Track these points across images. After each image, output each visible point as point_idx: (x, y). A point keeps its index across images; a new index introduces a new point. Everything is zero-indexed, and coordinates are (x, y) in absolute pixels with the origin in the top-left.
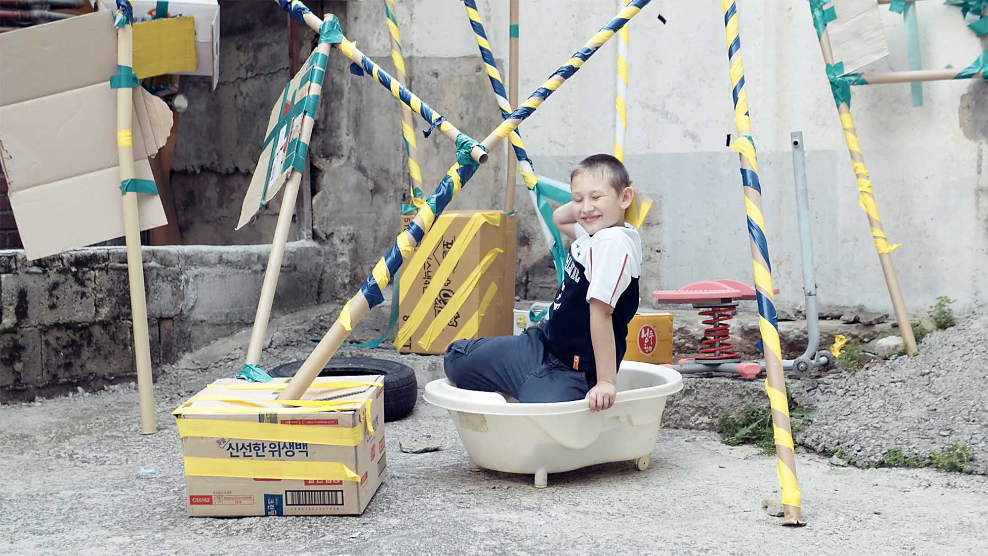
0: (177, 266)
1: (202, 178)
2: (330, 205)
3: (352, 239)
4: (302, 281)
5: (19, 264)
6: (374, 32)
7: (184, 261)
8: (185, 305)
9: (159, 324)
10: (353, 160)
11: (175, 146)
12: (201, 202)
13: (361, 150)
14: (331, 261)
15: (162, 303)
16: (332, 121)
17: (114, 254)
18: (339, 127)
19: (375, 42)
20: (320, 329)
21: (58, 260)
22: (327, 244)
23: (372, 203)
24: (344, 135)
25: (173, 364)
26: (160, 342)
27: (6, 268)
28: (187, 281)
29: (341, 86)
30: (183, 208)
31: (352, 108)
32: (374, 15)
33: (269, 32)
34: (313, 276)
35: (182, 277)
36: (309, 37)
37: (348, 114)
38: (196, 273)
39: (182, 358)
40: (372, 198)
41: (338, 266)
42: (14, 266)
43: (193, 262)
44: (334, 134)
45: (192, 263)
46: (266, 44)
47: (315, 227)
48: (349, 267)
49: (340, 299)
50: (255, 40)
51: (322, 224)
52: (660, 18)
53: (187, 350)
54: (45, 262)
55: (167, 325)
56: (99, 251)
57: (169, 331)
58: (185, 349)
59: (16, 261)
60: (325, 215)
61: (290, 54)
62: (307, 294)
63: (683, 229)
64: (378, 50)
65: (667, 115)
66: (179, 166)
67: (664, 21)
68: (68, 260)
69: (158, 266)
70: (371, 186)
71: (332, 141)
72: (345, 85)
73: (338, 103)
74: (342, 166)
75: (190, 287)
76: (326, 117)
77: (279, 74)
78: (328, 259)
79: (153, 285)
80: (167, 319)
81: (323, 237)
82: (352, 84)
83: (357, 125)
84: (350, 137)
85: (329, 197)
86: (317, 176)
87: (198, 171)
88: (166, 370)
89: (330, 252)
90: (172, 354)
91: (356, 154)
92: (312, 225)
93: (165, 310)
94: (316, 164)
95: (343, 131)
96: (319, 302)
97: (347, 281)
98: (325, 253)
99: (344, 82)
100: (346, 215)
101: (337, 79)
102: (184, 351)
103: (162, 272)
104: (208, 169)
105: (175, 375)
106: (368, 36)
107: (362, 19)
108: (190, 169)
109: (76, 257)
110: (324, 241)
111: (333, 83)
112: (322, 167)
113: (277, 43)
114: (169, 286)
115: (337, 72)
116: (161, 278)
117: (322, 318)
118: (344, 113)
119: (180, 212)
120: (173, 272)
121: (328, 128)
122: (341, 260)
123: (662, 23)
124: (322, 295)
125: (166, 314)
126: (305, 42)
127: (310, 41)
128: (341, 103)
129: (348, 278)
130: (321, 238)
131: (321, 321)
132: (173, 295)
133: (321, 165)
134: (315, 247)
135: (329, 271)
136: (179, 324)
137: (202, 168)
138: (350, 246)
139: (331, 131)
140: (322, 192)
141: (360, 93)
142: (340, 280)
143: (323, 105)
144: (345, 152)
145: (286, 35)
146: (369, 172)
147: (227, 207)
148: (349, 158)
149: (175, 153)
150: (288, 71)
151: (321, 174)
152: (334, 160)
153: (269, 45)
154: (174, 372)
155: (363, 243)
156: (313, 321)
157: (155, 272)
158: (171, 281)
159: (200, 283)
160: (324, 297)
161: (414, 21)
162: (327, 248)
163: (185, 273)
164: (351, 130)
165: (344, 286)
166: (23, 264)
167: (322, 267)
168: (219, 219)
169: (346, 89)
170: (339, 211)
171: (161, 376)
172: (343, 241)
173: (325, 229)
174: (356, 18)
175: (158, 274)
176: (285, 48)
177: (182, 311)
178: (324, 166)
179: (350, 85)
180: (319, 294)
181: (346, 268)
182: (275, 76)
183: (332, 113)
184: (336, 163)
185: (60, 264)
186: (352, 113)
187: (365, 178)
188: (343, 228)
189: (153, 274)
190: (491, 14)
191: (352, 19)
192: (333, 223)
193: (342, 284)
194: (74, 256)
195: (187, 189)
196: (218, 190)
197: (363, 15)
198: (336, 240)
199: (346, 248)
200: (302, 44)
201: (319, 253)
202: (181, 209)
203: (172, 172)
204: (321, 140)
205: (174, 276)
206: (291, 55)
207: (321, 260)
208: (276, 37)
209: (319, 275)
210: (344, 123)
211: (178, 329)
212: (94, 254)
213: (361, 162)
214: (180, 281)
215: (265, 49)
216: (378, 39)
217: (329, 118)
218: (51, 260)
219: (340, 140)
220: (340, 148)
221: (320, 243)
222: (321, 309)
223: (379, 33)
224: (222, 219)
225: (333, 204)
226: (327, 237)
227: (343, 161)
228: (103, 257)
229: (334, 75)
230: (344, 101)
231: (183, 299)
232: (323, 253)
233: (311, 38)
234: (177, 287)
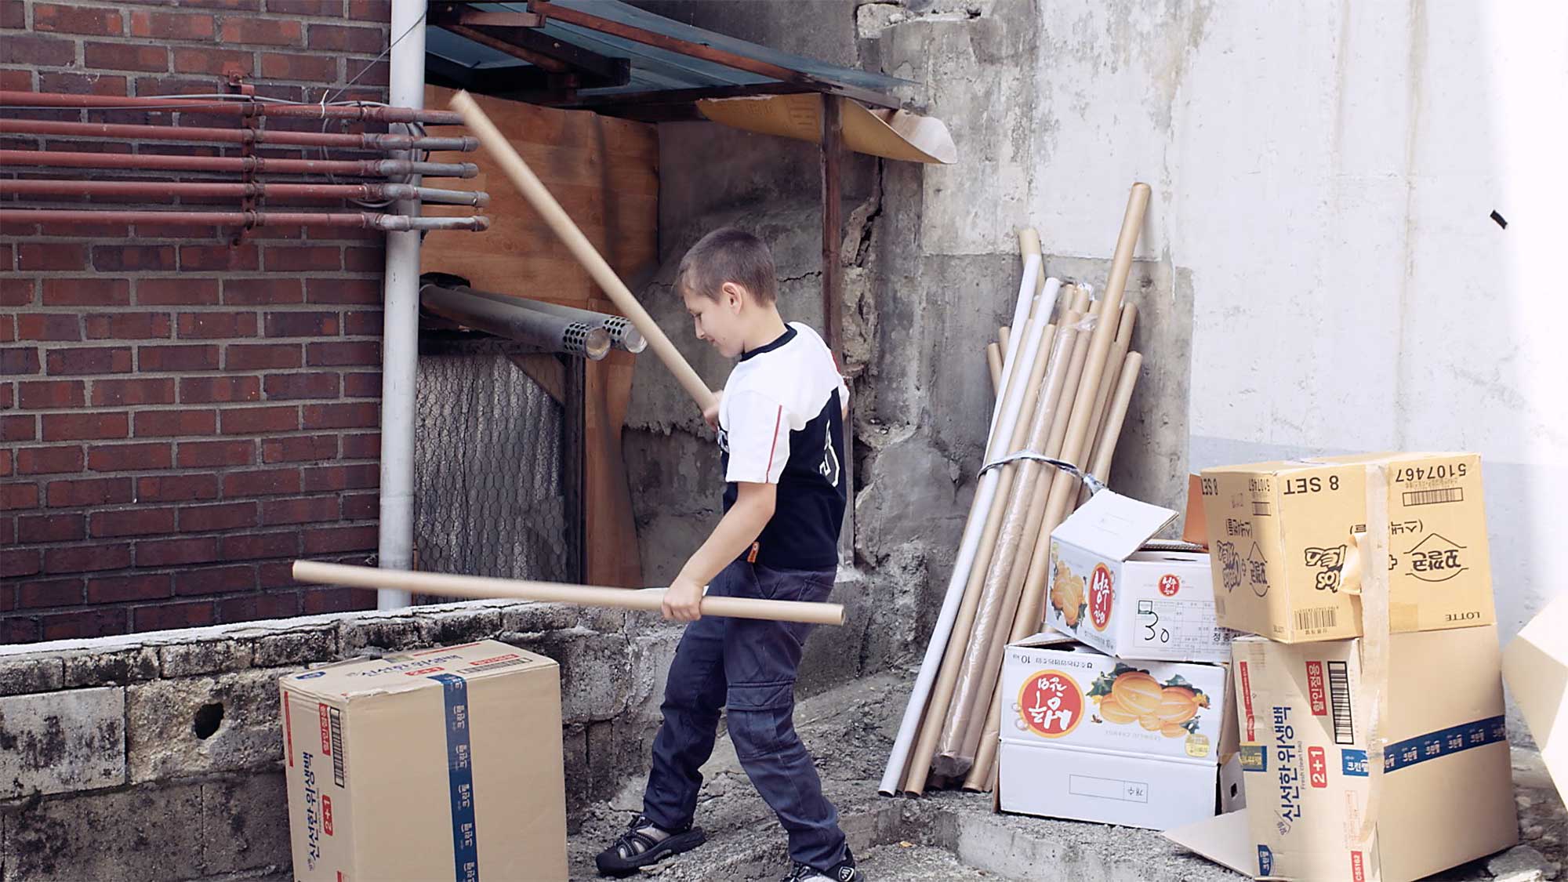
0: (620, 631)
1: (673, 444)
2: (885, 506)
3: (920, 565)
4: (834, 640)
5: (342, 644)
6: (968, 213)
7: (633, 621)
8: (634, 697)
9: (587, 731)
10: (926, 430)
11: (632, 386)
12: (671, 482)
13: (939, 412)
14: (884, 603)
15: (593, 696)
16: (892, 363)
17: (510, 615)
18: (903, 374)
19: (968, 229)
20: (864, 730)
21: (412, 632)
22: (879, 573)
23: (955, 502)
24: (913, 388)
25: (610, 800)
26: (588, 762)
27: (318, 652)
28: (637, 655)
29: (910, 304)
30: (641, 489)
31: (928, 343)
32: (968, 185)
33: (790, 207)
34: (854, 630)
35: (630, 649)
36: (857, 221)
37: (920, 353)
38: (653, 640)
39: (625, 787)
40: (956, 493)
41: (895, 612)
42: (333, 647)
43: (649, 620)
44: (894, 385)
45: (647, 624)
46: (785, 230)
47: (859, 546)
48: (914, 614)
49: (897, 668)
50: (766, 221)
51: (871, 540)
52: (1495, 216)
53: (635, 772)
54: (388, 637)
55: (601, 733)
56: (485, 612)
57: (604, 743)
58: (631, 770)
59: (336, 638)
60: (877, 525)
61: (824, 251)
62: (843, 662)
63: (1527, 602)
64: (974, 242)
65: (1502, 394)
66: (636, 422)
67: (1503, 223)
68: (430, 630)
69: (588, 632)
70: (954, 472)
71: (891, 397)
72: (916, 305)
73: (904, 332)
74: (906, 441)
75: (642, 665)
76: (882, 357)
77: (805, 281)
78: (880, 600)
79: (578, 666)
80: (602, 722)
81: (872, 561)
82: (928, 303)
83: (934, 372)
84: (922, 393)
85: (884, 493)
86: (865, 457)
87: (667, 432)
88: (598, 812)
89: (882, 589)
90: (610, 783)
91: (932, 420)
92: (855, 542)
93: (599, 708)
94: (863, 438)
95: (911, 381)
96: (861, 672)
97: (910, 638)
98: (875, 591)
99: (915, 298)
100: (911, 524)
101: (903, 293)
102: (631, 774)
103: (594, 644)
104: (683, 430)
105: (612, 823)
106: (958, 218)
107: (947, 193)
108: (654, 427)
109: (444, 625)
110: (873, 568)
111: (895, 299)
112: (873, 445)
113: (804, 229)
114: (607, 666)
115: (904, 281)
116: (592, 653)
117: (867, 709)
118: (912, 352)
119: (636, 495)
120: (614, 642)
121: (884, 375)
122: (901, 601)
123: (1500, 227)
124: (868, 661)
125: (600, 714)
126: (849, 230)
127: (859, 228)
128: (908, 334)
129: (913, 633)
130: (868, 564)
131: (865, 714)
132: (612, 681)
133: (871, 440)
134: (857, 581)
135: (879, 619)
136: (624, 730)
137: (674, 427)
138: (917, 579)
139: (890, 380)
140: (872, 486)
141: (941, 317)
142: (899, 637)
143: (878, 335)
144: (913, 417)
145: (818, 216)
146: (952, 450)
147: (713, 494)
148: (919, 427)
149: (632, 399)
150: (821, 276)
151: (871, 455)
152: (893, 430)
153: (788, 230)
154: (610, 817)
155: (939, 569)
156: (853, 714)
157: (582, 643)
158: (609, 657)
159: (661, 657)
160: (872, 664)
161: (1034, 192)
162: (878, 581)
163: (634, 641)
164: (923, 380)
165: (906, 646)
166: (348, 643)
167: (869, 614)
168: (699, 513)
169: (918, 311)
170: (899, 517)
171: (589, 824)
172: (905, 568)
173: (876, 549)
174: (939, 191)
175: (587, 647)
176: (816, 238)
177: (626, 707)
178: (877, 441)
179: (924, 304)
180: (863, 659)
181: (910, 617)
182: (797, 285)
183: (893, 350)
184: (897, 436)
185: (415, 638)
186: (928, 350)
187: (946, 460)
188: (906, 546)
189: (578, 646)
190: (1171, 189)
191: (931, 192)
192: (889, 537)
193: (902, 644)
194: (439, 623)
195: (649, 459)
196: (699, 464)
197: (950, 184)
198: (893, 567)
199: (911, 582)
200: (844, 235)
201: (864, 590)
202: (638, 490)
203: (625, 428)
204: (873, 394)
205: (614, 648)
206: (826, 252)
207: (869, 602)
208: (802, 217)
209: (864, 628)
210: (913, 368)
211: (620, 739)
212: (475, 618)
213: (939, 432)
214: (624, 656)
215: (782, 237)
216: (974, 225)
217: (888, 358)
218: (398, 633)
219: (906, 395)
220: (905, 409)
221: (866, 573)
222: (864, 686)
223: (976, 214)
224: (704, 512)
225: (891, 507)
226: (880, 561)
227: (910, 431)
228: (491, 621)
229: (898, 286)
230: (915, 331)
231: (629, 685)
232: (871, 591)
233: (860, 223)
234: (620, 667)
